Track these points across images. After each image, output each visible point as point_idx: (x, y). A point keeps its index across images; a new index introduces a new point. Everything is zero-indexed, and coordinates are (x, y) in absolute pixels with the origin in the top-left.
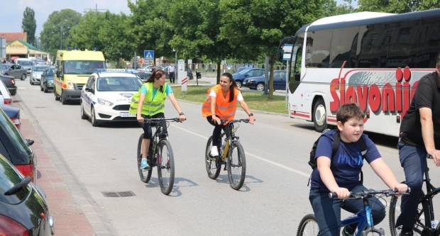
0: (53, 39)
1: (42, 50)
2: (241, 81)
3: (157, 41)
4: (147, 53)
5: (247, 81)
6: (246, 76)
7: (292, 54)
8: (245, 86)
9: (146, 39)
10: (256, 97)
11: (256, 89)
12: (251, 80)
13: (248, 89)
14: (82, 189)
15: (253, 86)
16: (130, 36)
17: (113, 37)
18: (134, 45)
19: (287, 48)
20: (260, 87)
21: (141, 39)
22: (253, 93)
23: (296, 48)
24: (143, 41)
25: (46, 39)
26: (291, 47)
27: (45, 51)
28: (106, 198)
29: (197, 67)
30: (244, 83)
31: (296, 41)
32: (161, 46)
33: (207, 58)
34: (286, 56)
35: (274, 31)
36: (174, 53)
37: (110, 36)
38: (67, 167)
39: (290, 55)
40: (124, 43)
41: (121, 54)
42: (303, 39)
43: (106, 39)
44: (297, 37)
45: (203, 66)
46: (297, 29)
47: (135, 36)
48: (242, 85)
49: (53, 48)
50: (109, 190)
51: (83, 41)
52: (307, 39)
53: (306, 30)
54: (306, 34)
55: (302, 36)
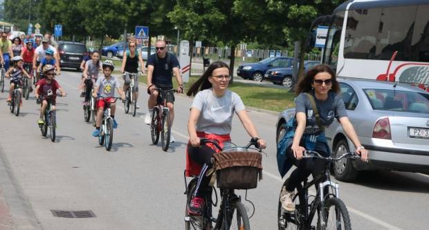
0: (20, 5)
1: (5, 20)
2: (262, 73)
3: (153, 14)
4: (139, 29)
5: (271, 72)
6: (270, 66)
7: (327, 38)
8: (267, 79)
9: (139, 11)
10: (279, 94)
11: (281, 84)
12: (276, 71)
13: (272, 83)
14: (25, 205)
15: (278, 80)
16: (120, 6)
17: (97, 7)
18: (123, 18)
19: (322, 31)
20: (287, 82)
21: (134, 10)
22: (276, 90)
23: (333, 32)
24: (136, 14)
25: (12, 6)
26: (327, 30)
27: (9, 22)
28: (57, 218)
29: (207, 52)
30: (266, 76)
31: (334, 22)
32: (159, 20)
33: (219, 40)
34: (320, 42)
35: (306, 9)
36: (176, 31)
37: (95, 6)
38: (10, 175)
39: (324, 40)
40: (110, 15)
41: (107, 29)
42: (343, 19)
43: (89, 9)
44: (335, 17)
45: (216, 51)
46: (335, 6)
47: (126, 6)
48: (264, 79)
49: (20, 18)
50: (62, 207)
51: (58, 10)
52: (348, 19)
53: (348, 8)
54: (347, 13)
55: (342, 16)
